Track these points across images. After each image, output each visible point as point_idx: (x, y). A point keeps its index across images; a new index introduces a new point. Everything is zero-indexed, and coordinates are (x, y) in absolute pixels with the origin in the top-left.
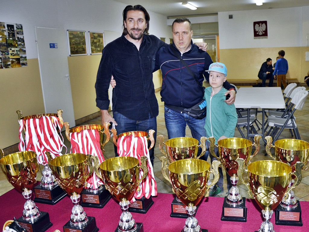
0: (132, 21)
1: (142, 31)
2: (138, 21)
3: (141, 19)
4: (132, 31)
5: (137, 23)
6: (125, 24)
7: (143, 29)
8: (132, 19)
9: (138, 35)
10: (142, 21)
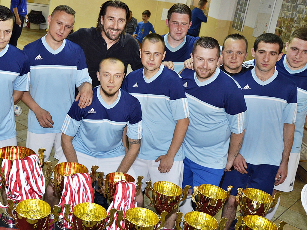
0: (112, 20)
1: (121, 31)
2: (118, 20)
3: (122, 19)
4: (109, 31)
5: (118, 23)
6: (102, 19)
7: (122, 30)
8: (112, 18)
9: (116, 37)
10: (123, 21)
